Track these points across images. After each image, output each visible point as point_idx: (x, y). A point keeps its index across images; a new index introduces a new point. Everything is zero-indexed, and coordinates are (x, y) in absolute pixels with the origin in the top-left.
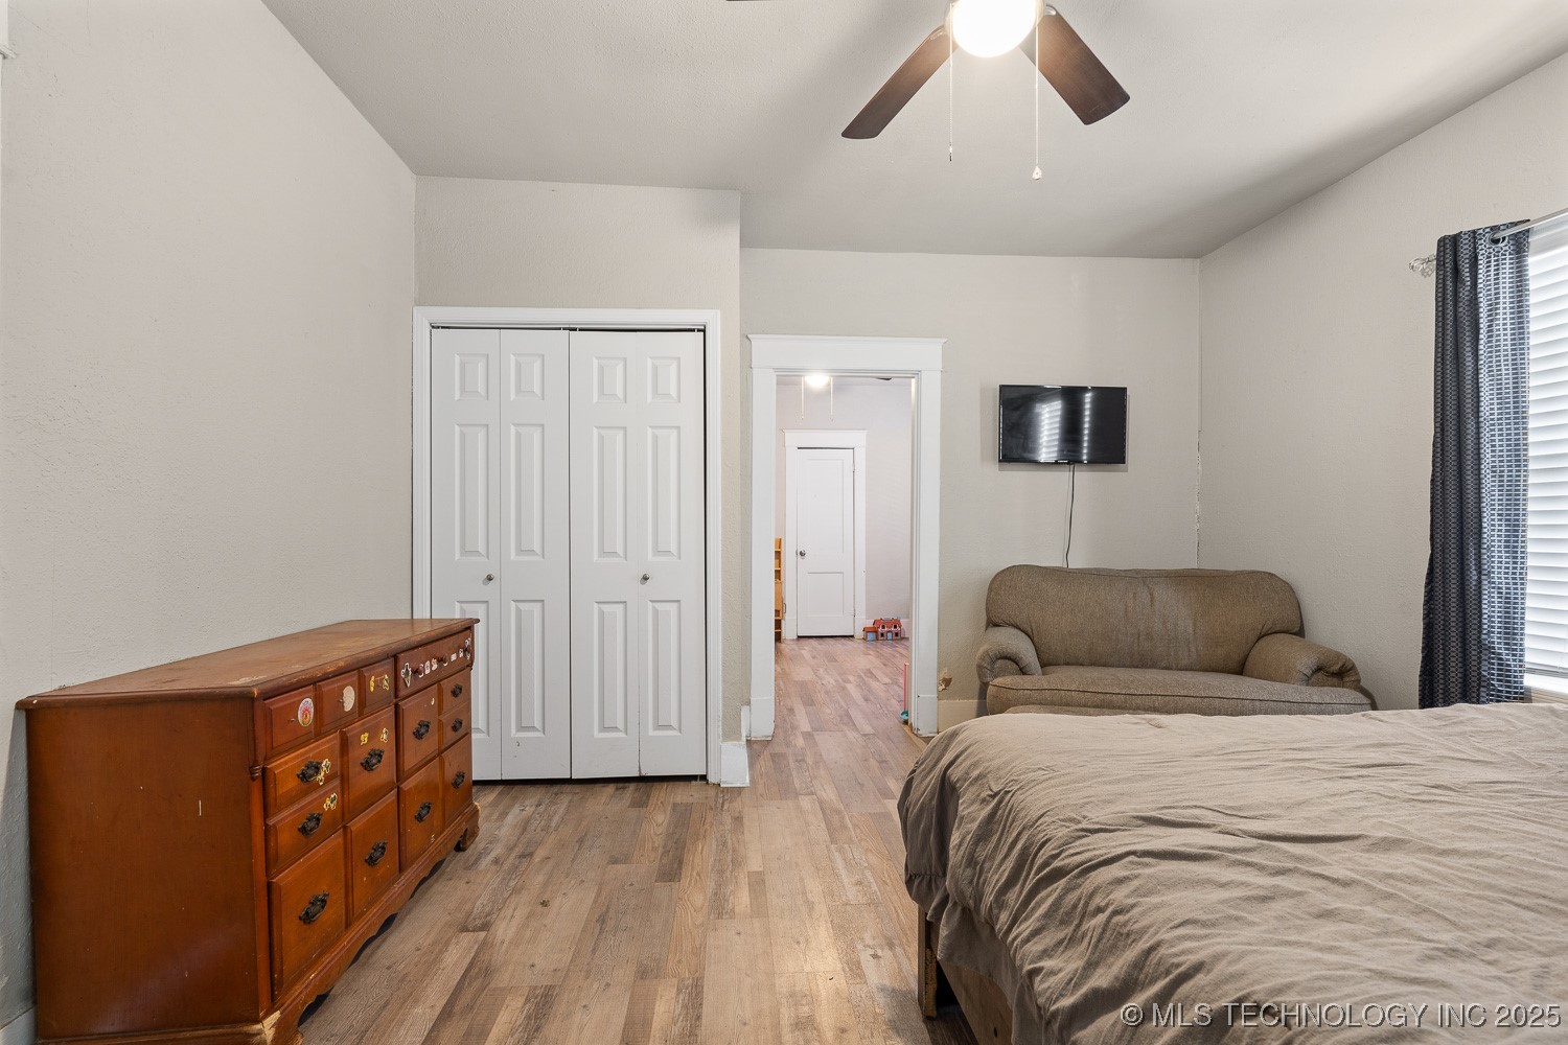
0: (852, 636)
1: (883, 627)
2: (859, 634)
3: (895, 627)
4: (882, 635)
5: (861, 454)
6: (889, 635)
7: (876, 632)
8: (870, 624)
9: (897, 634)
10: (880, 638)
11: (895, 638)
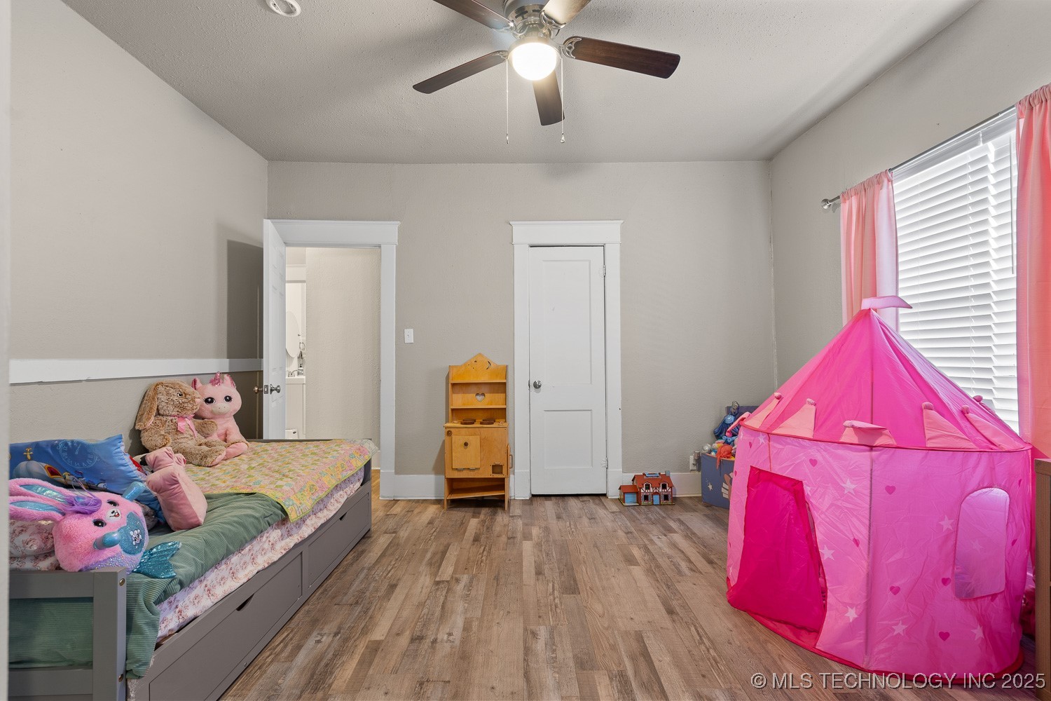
0: (604, 495)
1: (648, 487)
2: (614, 493)
3: (664, 487)
4: (646, 498)
5: (614, 253)
6: (656, 498)
7: (638, 493)
8: (627, 480)
9: (666, 497)
10: (644, 502)
11: (664, 502)
